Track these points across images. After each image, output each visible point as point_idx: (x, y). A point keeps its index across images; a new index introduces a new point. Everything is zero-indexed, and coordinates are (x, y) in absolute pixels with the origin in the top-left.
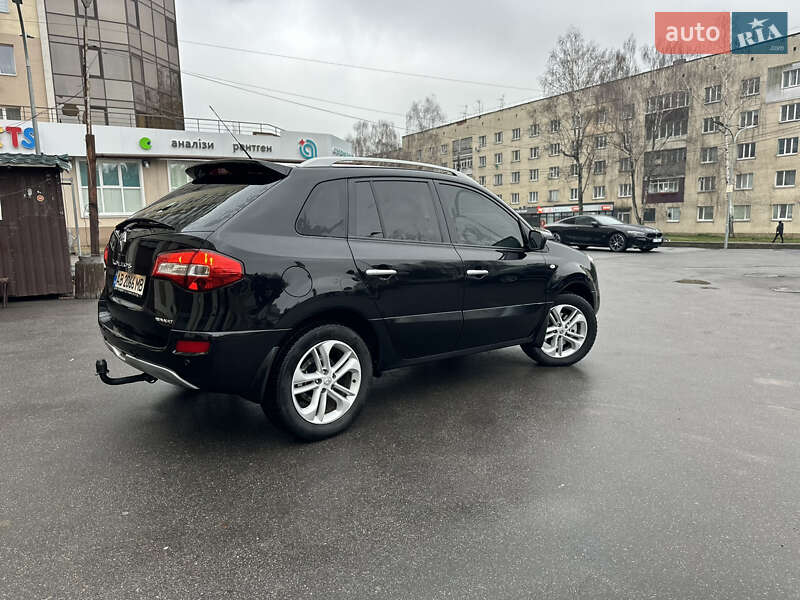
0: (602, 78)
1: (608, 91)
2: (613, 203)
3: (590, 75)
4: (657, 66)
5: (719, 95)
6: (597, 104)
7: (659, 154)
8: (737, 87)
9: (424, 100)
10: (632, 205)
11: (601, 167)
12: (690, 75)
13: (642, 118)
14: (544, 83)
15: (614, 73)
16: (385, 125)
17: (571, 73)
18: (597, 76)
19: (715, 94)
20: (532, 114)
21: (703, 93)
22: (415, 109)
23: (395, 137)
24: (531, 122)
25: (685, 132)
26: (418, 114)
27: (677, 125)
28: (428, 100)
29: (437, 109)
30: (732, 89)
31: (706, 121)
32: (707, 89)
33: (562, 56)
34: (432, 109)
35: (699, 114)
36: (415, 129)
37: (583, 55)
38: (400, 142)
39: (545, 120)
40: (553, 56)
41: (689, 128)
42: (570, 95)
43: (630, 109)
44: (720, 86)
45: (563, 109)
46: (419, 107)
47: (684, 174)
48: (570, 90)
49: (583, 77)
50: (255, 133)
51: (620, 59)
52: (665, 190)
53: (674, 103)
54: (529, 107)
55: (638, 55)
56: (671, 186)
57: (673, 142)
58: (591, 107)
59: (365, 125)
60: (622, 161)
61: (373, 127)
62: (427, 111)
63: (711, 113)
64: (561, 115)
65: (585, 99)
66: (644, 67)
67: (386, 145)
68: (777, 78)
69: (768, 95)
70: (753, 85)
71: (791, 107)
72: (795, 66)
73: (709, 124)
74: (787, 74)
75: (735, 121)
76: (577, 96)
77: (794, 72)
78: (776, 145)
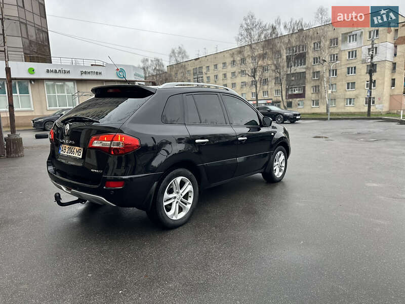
0: (265, 37)
1: (268, 44)
2: (272, 99)
3: (259, 36)
4: (291, 32)
5: (320, 47)
6: (263, 50)
7: (293, 74)
8: (328, 43)
9: (178, 47)
10: (281, 100)
11: (265, 82)
12: (307, 37)
13: (285, 57)
14: (238, 40)
15: (271, 35)
16: (158, 60)
17: (251, 36)
18: (263, 36)
19: (318, 46)
20: (232, 55)
21: (313, 46)
22: (173, 52)
23: (163, 66)
24: (232, 60)
25: (304, 64)
26: (175, 54)
27: (301, 61)
28: (179, 48)
29: (184, 52)
30: (325, 43)
31: (314, 58)
32: (314, 43)
33: (246, 26)
34: (182, 52)
35: (311, 55)
36: (173, 62)
37: (256, 26)
38: (166, 69)
39: (239, 59)
40: (242, 26)
41: (307, 62)
42: (250, 46)
43: (279, 52)
44: (320, 43)
45: (247, 52)
46: (176, 51)
47: (305, 84)
48: (250, 43)
49: (256, 37)
50: (92, 65)
51: (274, 28)
52: (296, 92)
53: (299, 51)
54: (230, 52)
55: (282, 27)
56: (299, 90)
57: (300, 69)
58: (261, 52)
59: (147, 60)
60: (276, 78)
61: (152, 61)
62: (179, 53)
63: (317, 55)
64: (246, 56)
65: (257, 48)
66: (285, 33)
67: (159, 70)
68: (346, 38)
69: (342, 47)
70: (334, 42)
71: (352, 52)
72: (353, 33)
73: (316, 60)
74: (350, 36)
75: (327, 59)
76: (253, 46)
77: (353, 35)
78: (346, 70)
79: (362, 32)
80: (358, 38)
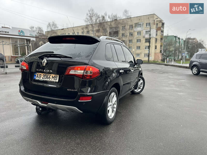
0: (99, 21)
1: (101, 25)
3: (96, 20)
4: (112, 20)
5: (125, 28)
6: (98, 28)
8: (128, 27)
9: (52, 22)
12: (119, 23)
13: (108, 32)
14: (85, 21)
15: (102, 20)
16: (40, 28)
17: (92, 20)
18: (98, 21)
19: (124, 28)
20: (83, 29)
21: (121, 27)
22: (49, 24)
23: (43, 31)
24: (82, 31)
25: (118, 37)
26: (50, 26)
27: (116, 35)
28: (53, 22)
29: (56, 25)
30: (127, 27)
31: (122, 34)
32: (122, 27)
33: (89, 15)
34: (54, 25)
35: (121, 32)
36: (49, 30)
37: (94, 15)
38: (44, 33)
39: (86, 31)
40: (87, 14)
41: (119, 35)
42: (92, 25)
43: (106, 29)
44: (125, 26)
45: (90, 28)
46: (51, 24)
48: (91, 24)
49: (94, 21)
50: (2, 27)
51: (103, 17)
53: (115, 30)
54: (82, 27)
55: (107, 17)
58: (97, 28)
59: (33, 27)
61: (36, 28)
62: (53, 25)
63: (123, 32)
64: (90, 30)
65: (95, 26)
66: (109, 20)
67: (40, 33)
68: (136, 25)
69: (135, 29)
70: (131, 27)
71: (139, 32)
72: (140, 23)
73: (123, 35)
74: (138, 25)
75: (128, 35)
76: (94, 25)
77: (139, 24)
78: (136, 41)
79: (143, 23)
80: (142, 26)
